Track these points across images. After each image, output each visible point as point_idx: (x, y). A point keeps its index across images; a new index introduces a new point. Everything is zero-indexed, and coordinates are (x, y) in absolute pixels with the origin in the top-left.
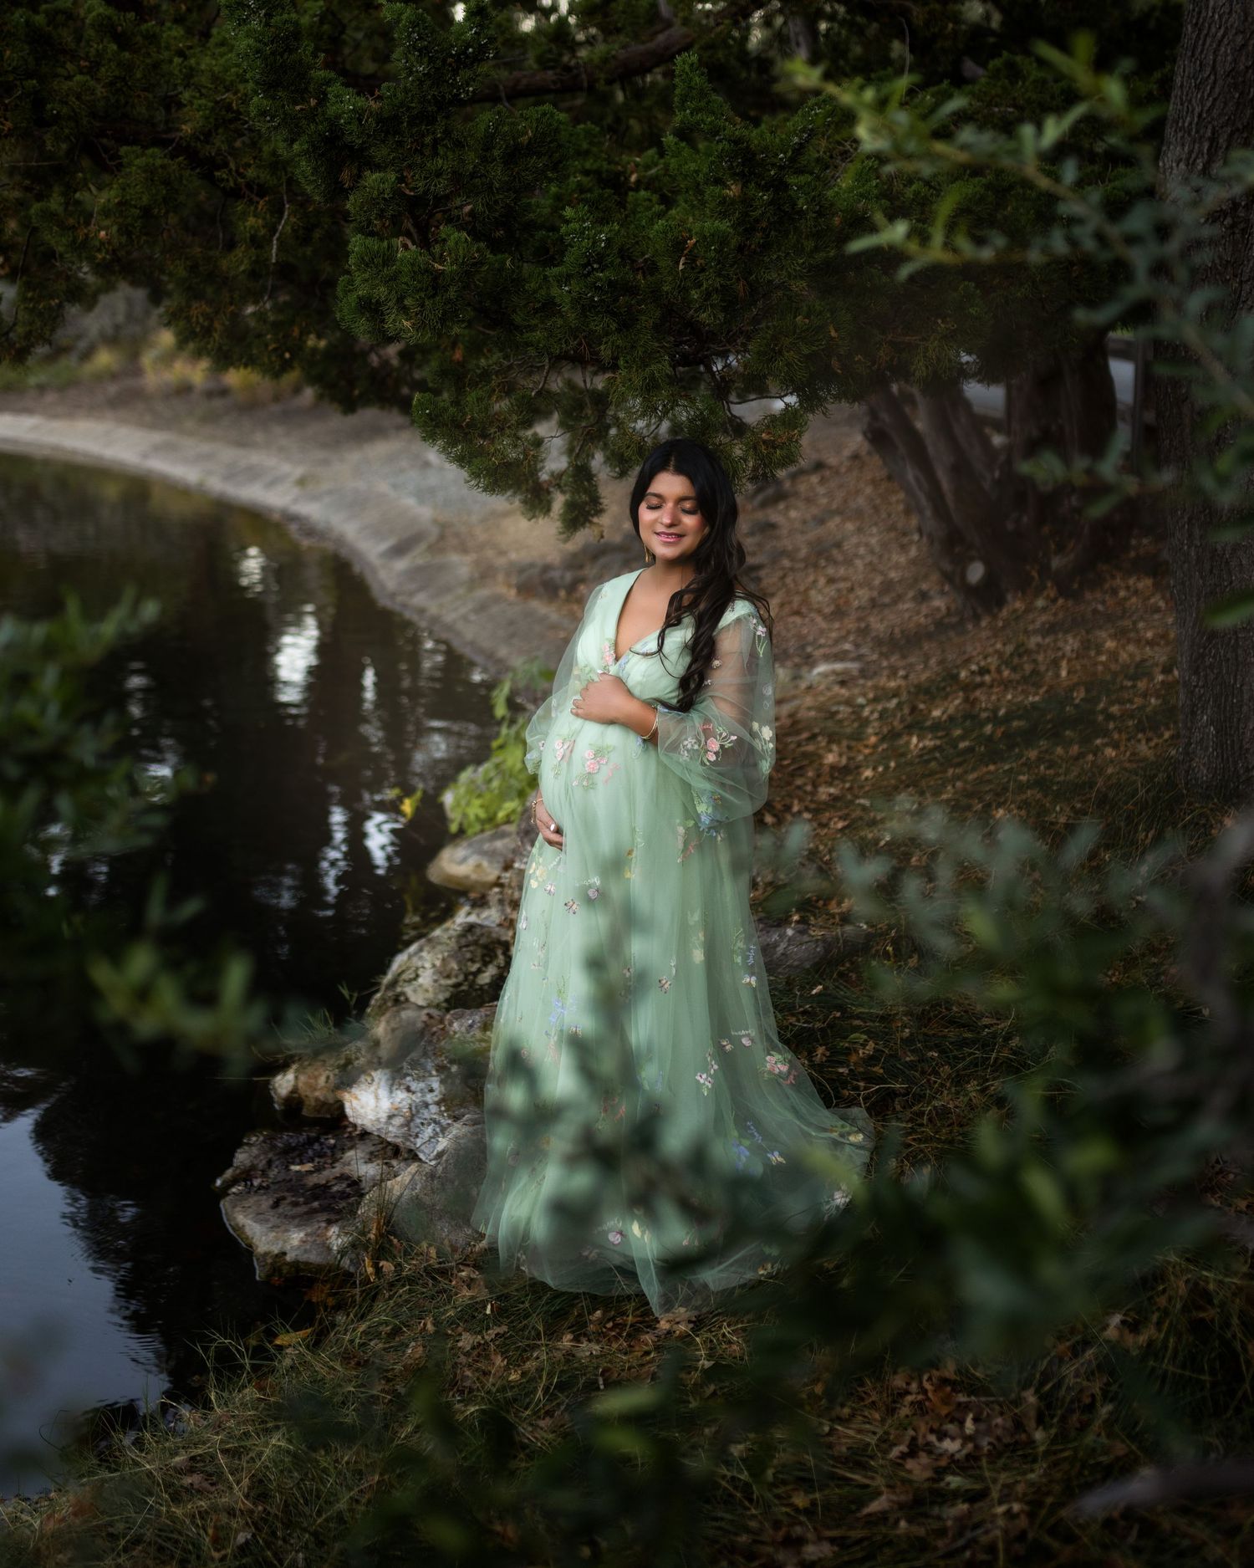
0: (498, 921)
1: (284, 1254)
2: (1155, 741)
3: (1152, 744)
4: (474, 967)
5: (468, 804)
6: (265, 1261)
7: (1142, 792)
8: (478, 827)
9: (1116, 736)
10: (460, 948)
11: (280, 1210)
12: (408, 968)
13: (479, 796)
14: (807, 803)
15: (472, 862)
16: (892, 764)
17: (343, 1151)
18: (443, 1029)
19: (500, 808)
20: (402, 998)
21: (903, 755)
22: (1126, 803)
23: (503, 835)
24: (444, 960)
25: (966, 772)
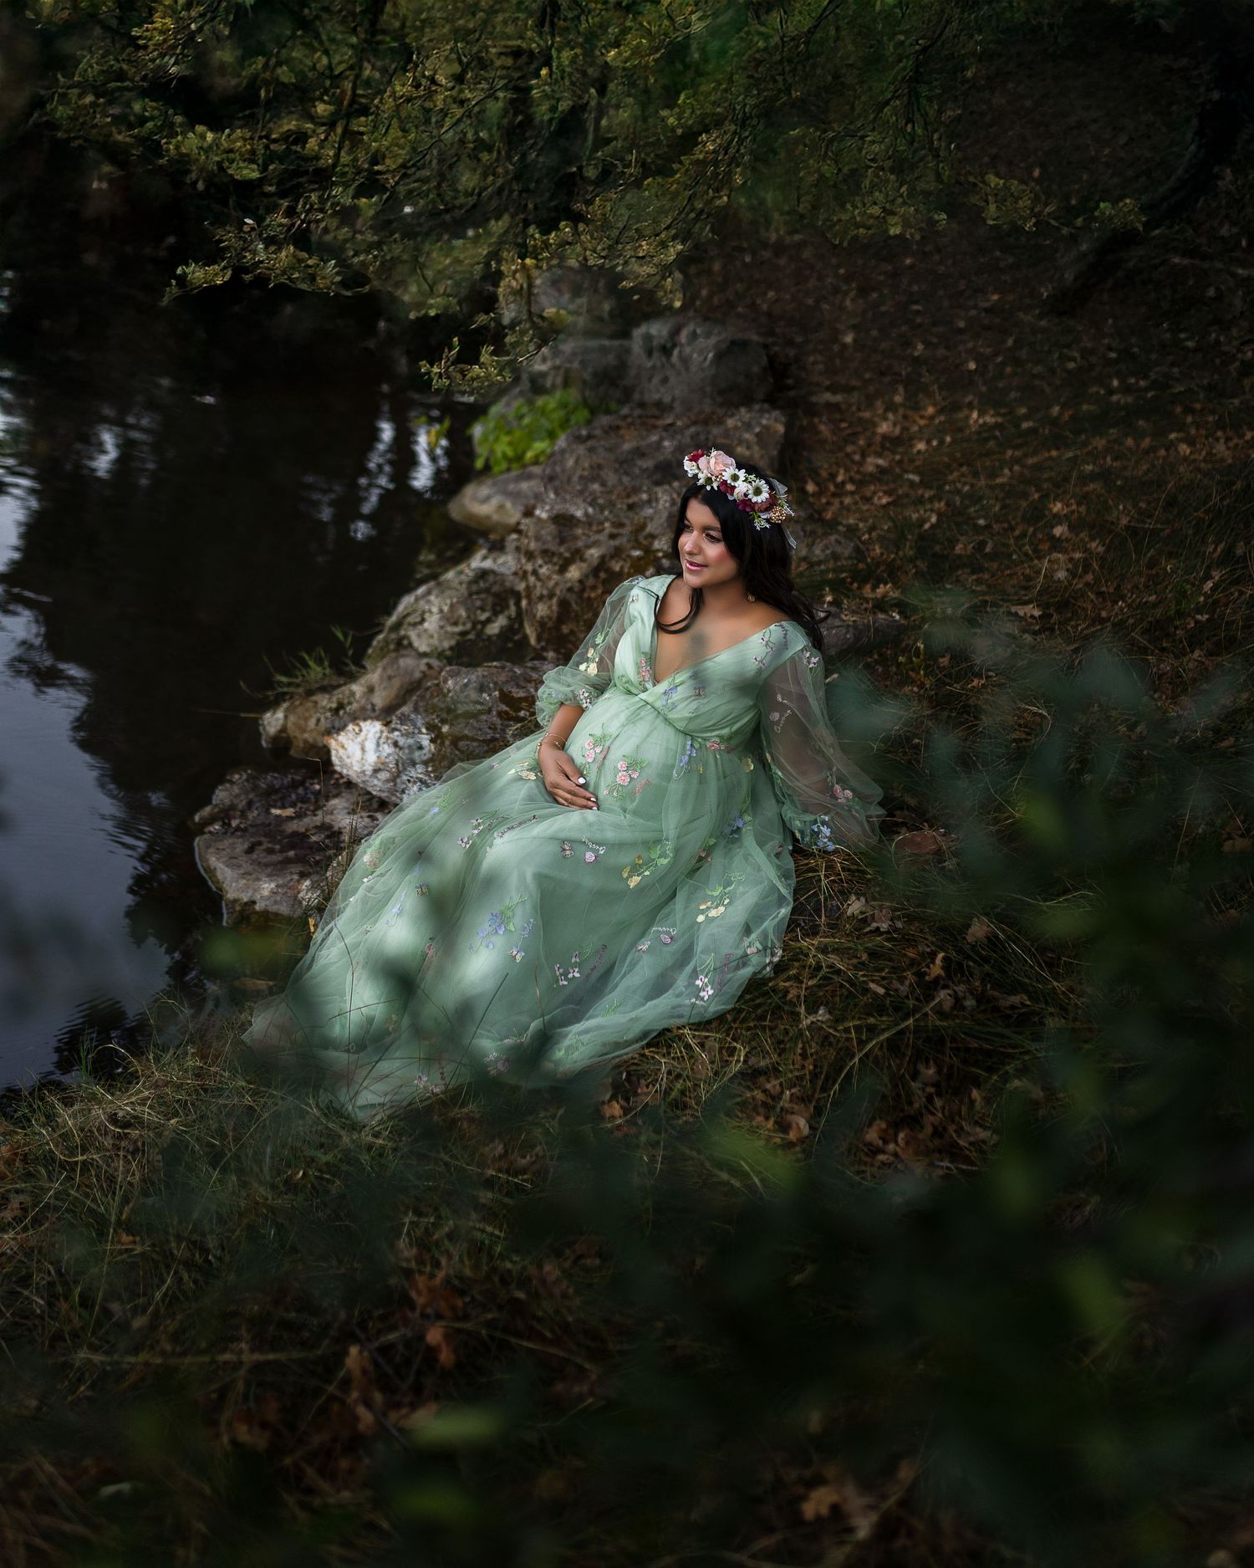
0: (513, 569)
1: (254, 902)
2: (1235, 441)
3: (1231, 444)
4: (483, 617)
5: (497, 439)
6: (233, 908)
7: (1216, 499)
8: (504, 466)
9: (1193, 431)
10: (470, 595)
11: (254, 856)
12: (414, 611)
13: (509, 433)
14: (853, 474)
15: (495, 502)
16: (948, 439)
17: (327, 798)
18: (438, 685)
19: (528, 447)
20: (405, 642)
21: (961, 430)
22: (1196, 510)
23: (529, 477)
24: (452, 606)
25: (1026, 455)
